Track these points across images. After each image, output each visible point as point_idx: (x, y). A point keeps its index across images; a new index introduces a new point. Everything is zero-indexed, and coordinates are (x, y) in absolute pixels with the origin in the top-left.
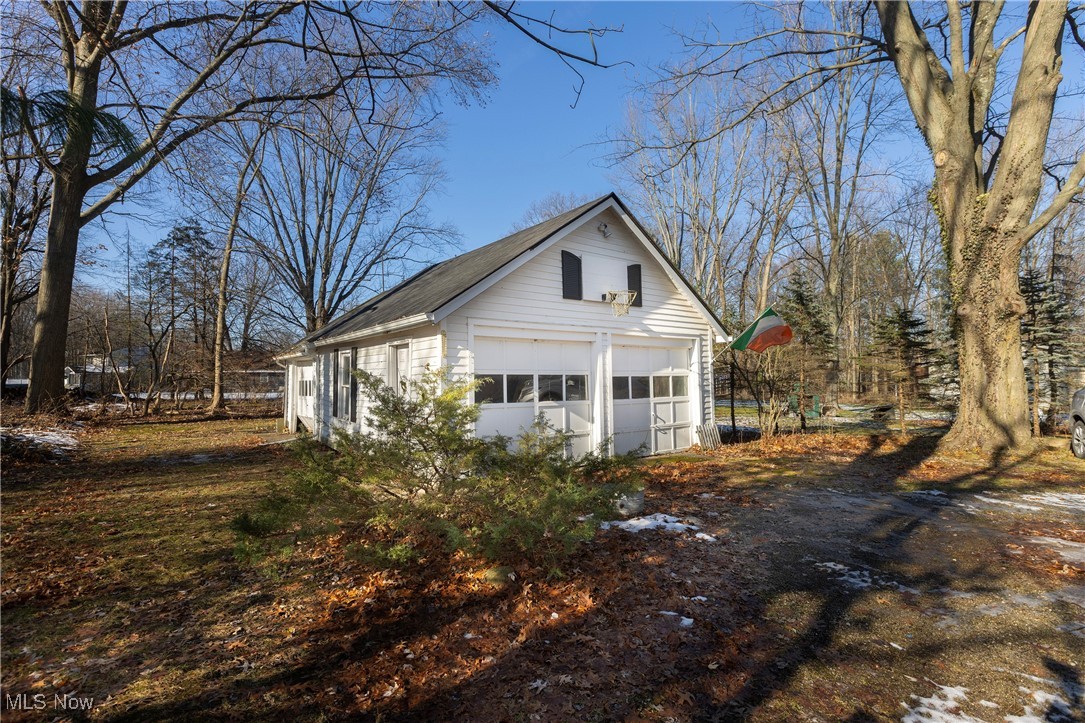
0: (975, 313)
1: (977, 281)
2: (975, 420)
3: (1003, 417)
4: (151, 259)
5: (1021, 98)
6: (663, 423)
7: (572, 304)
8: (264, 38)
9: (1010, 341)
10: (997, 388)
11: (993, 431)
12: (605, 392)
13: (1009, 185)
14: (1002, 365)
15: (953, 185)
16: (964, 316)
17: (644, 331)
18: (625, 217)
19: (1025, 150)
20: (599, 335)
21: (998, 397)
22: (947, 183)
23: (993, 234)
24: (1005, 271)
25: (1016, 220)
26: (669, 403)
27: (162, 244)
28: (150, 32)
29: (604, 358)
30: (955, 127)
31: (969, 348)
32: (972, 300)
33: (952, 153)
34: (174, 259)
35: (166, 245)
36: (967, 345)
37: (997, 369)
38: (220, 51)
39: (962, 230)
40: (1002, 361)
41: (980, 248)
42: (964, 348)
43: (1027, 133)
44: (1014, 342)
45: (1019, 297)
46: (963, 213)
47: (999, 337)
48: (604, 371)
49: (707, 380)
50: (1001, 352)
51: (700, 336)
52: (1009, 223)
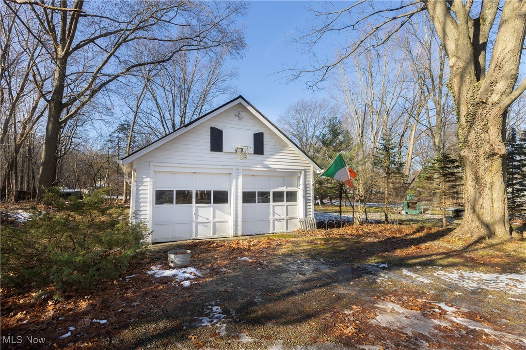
0: (471, 154)
1: (473, 134)
2: (471, 220)
3: (487, 218)
4: (109, 138)
5: (504, 18)
6: (278, 216)
7: (217, 154)
8: (133, 37)
9: (494, 172)
10: (484, 200)
11: (480, 228)
12: (237, 200)
13: (495, 74)
14: (488, 186)
15: (458, 77)
16: (464, 156)
17: (264, 167)
18: (249, 108)
19: (506, 51)
20: (234, 170)
21: (485, 207)
22: (455, 76)
23: (484, 105)
24: (492, 128)
25: (499, 95)
26: (284, 206)
27: (114, 132)
28: (92, 40)
29: (237, 182)
30: (460, 42)
31: (468, 176)
32: (470, 147)
33: (458, 58)
34: (119, 138)
35: (117, 132)
36: (467, 174)
37: (485, 189)
38: (115, 45)
39: (465, 104)
40: (488, 184)
41: (474, 115)
42: (466, 176)
43: (508, 40)
44: (497, 172)
45: (500, 144)
46: (465, 93)
47: (486, 169)
48: (237, 189)
49: (309, 193)
50: (488, 179)
51: (305, 170)
52: (495, 98)
